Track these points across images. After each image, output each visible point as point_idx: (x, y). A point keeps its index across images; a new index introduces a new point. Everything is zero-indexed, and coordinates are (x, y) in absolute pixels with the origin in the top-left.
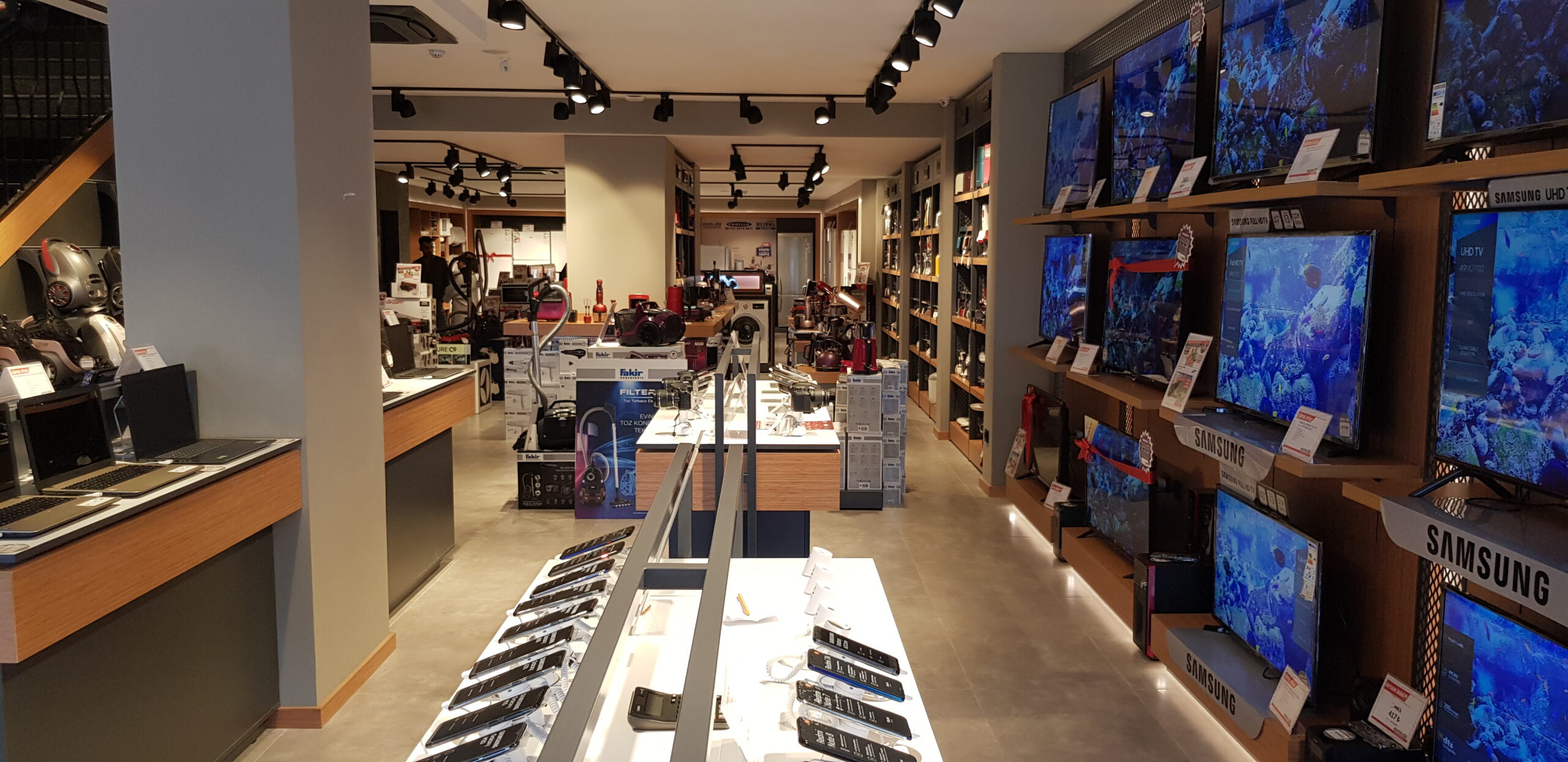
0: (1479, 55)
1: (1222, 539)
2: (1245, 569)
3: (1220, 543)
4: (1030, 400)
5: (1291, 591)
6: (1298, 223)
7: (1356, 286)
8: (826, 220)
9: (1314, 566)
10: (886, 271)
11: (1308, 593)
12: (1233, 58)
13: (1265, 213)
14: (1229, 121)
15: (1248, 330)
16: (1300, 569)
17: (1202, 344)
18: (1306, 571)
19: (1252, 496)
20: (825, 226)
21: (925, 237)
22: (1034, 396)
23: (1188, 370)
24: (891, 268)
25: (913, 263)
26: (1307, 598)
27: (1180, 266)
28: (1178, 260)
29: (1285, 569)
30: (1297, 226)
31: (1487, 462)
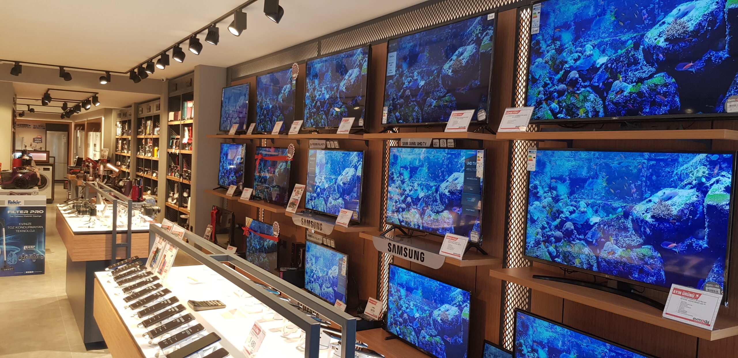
0: (398, 100)
1: (308, 259)
2: (318, 268)
3: (307, 261)
4: (215, 212)
5: (337, 273)
6: (337, 146)
7: (358, 168)
8: (76, 126)
9: (346, 263)
10: (119, 153)
11: (344, 273)
12: (311, 86)
13: (324, 142)
14: (310, 108)
15: (318, 183)
16: (340, 265)
17: (301, 188)
18: (343, 265)
19: (321, 242)
20: (75, 129)
21: (146, 139)
22: (217, 211)
23: (296, 197)
24: (122, 152)
25: (138, 150)
26: (343, 275)
27: (289, 159)
28: (288, 156)
29: (334, 266)
30: (336, 147)
31: (402, 223)
